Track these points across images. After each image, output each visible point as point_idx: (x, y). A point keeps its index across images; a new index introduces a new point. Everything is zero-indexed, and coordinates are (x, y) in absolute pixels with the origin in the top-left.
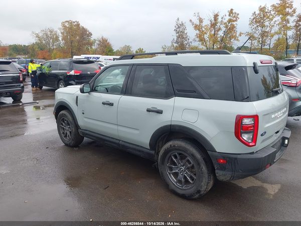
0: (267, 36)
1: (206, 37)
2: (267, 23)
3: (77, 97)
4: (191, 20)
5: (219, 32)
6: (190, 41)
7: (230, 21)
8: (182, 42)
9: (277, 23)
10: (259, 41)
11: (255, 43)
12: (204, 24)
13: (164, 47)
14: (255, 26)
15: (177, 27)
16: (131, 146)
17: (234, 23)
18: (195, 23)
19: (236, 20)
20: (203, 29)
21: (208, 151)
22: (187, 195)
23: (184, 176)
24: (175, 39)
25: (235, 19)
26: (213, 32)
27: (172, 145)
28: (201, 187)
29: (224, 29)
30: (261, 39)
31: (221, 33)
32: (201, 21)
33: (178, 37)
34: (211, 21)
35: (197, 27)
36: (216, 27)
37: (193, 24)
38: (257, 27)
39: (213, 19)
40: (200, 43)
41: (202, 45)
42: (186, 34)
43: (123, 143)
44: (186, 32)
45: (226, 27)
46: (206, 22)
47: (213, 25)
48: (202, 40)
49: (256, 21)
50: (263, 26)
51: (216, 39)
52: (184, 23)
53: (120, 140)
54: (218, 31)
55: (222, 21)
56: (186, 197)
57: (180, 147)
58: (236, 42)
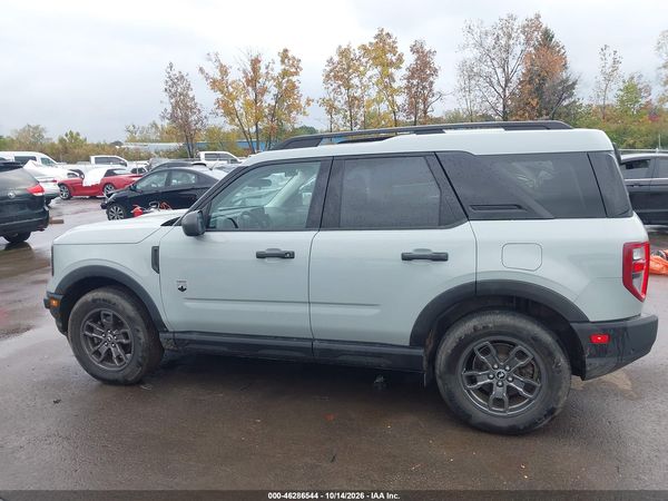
0: (359, 107)
1: (238, 105)
2: (355, 81)
3: (155, 251)
4: (201, 70)
5: (265, 97)
6: (203, 114)
7: (285, 73)
8: (187, 116)
9: (374, 80)
10: (345, 117)
11: (339, 118)
12: (231, 78)
13: (131, 128)
14: (335, 85)
15: (170, 83)
16: (352, 347)
17: (294, 79)
18: (211, 75)
19: (296, 73)
20: (231, 90)
21: (572, 324)
22: (522, 427)
23: (509, 387)
24: (170, 110)
25: (293, 70)
26: (252, 96)
27: (480, 327)
28: (557, 401)
29: (274, 91)
30: (348, 113)
31: (269, 100)
32: (224, 71)
33: (175, 106)
34: (244, 72)
35: (216, 85)
36: (258, 85)
37: (207, 79)
38: (339, 87)
39: (249, 68)
40: (228, 119)
41: (231, 124)
42: (193, 99)
43: (325, 345)
44: (191, 94)
45: (279, 85)
46: (236, 76)
47: (252, 81)
48: (230, 113)
49: (335, 77)
50: (349, 87)
51: (260, 109)
52: (184, 74)
53: (312, 340)
54: (263, 95)
55: (267, 73)
56: (519, 430)
57: (502, 326)
58: (300, 117)
